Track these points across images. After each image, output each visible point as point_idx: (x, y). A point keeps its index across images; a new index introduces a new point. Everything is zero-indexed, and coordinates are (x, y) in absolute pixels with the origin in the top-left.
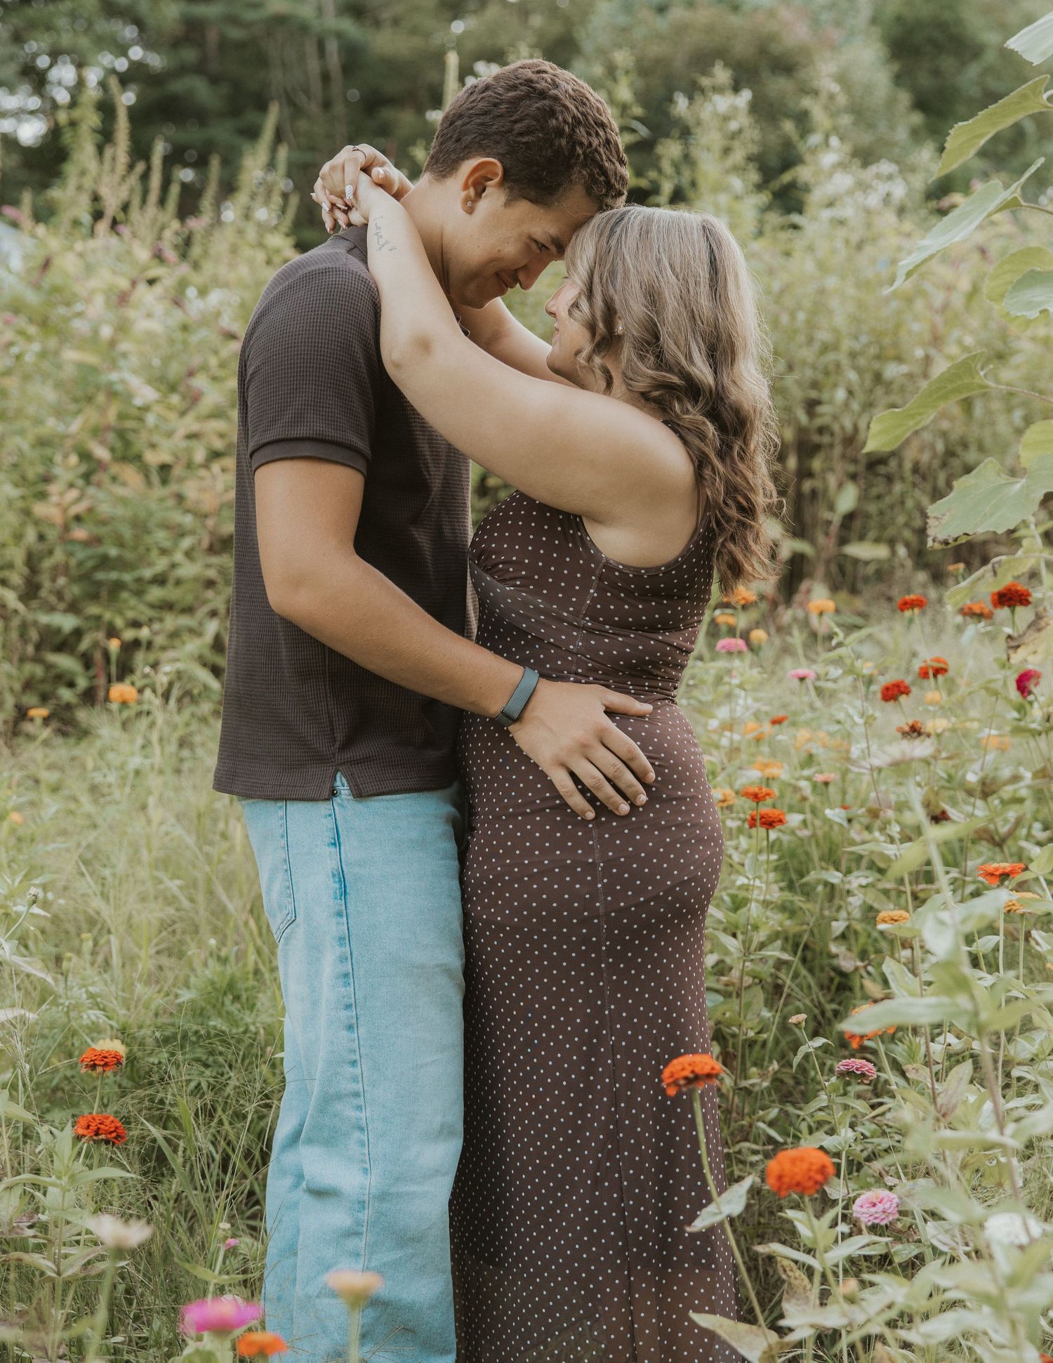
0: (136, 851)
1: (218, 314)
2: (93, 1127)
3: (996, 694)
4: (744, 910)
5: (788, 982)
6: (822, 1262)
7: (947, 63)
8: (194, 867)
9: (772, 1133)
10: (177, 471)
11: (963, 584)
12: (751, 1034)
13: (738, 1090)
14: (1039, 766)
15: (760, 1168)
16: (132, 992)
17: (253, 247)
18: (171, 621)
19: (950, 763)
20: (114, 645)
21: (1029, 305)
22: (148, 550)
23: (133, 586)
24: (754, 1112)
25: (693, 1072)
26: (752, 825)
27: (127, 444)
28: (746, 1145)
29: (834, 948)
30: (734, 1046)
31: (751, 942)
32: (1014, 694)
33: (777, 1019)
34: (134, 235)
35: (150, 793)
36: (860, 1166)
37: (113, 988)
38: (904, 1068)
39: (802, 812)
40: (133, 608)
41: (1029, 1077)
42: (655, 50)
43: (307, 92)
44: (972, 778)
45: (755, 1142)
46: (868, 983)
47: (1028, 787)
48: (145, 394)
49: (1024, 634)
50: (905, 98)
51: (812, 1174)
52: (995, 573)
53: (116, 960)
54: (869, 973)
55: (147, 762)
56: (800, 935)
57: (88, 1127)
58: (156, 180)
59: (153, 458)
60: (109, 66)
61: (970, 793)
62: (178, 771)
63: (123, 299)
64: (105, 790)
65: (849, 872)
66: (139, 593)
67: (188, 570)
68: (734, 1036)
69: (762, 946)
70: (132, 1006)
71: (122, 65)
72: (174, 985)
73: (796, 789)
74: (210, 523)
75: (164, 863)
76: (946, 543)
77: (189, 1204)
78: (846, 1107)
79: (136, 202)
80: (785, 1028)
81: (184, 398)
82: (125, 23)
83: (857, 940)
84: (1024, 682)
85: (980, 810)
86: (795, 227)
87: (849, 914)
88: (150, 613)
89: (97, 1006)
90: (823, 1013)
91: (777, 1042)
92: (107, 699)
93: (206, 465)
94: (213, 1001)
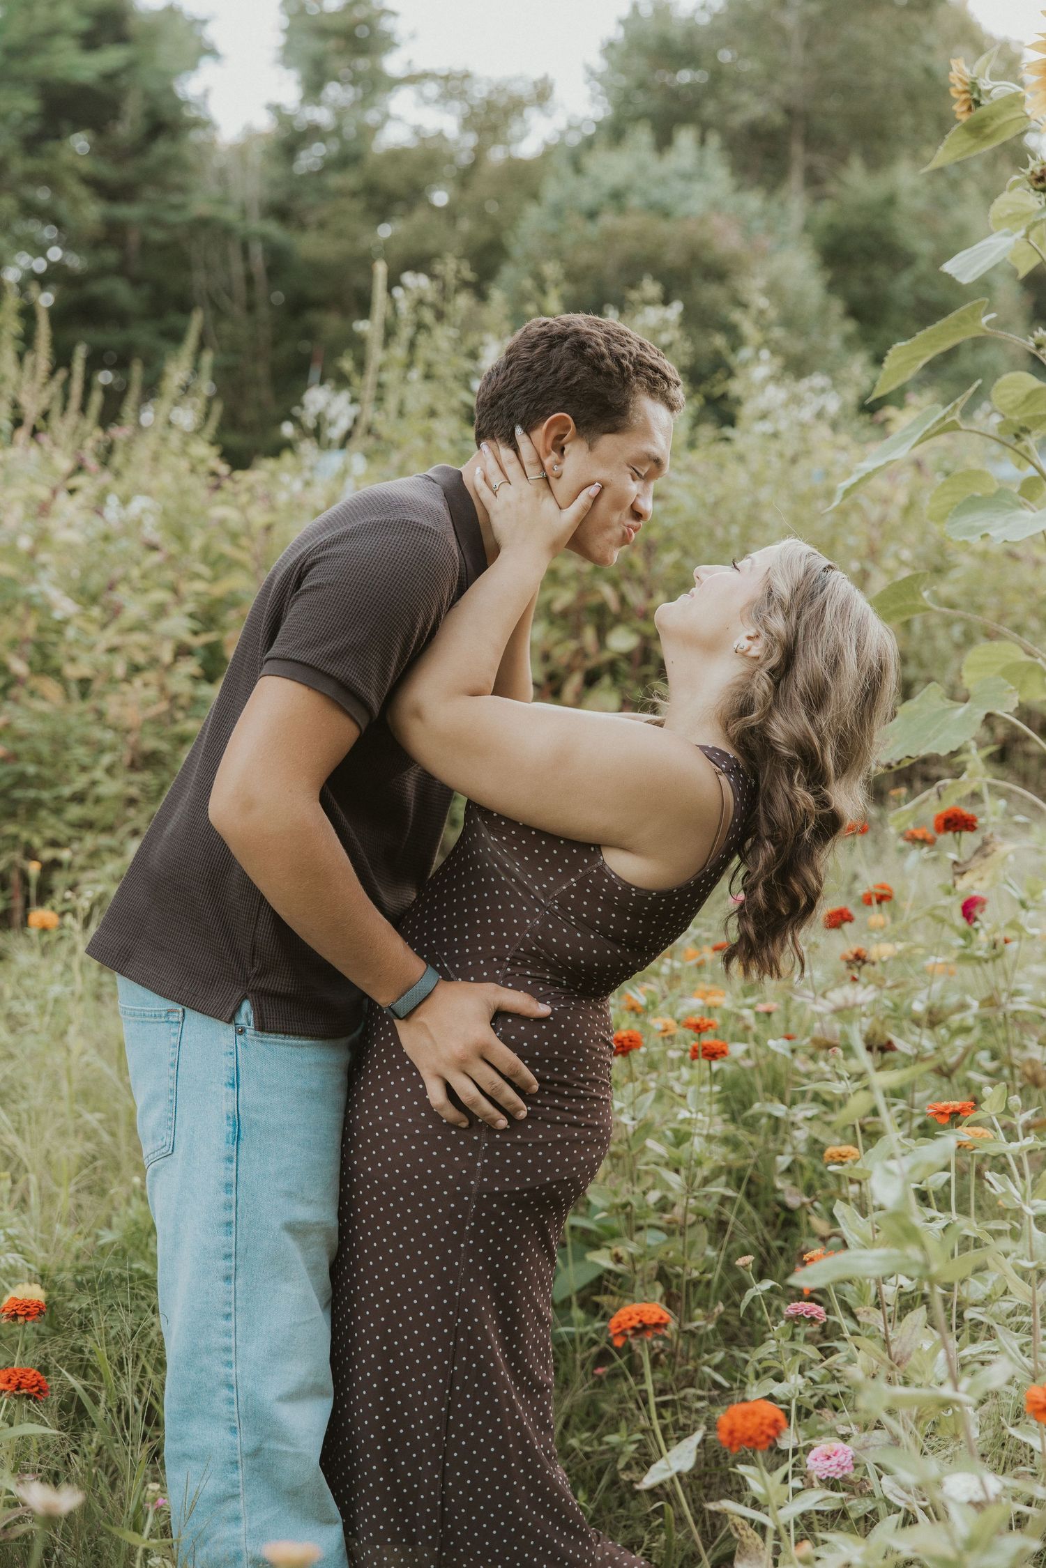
0: (56, 1085)
1: (139, 523)
2: (15, 1381)
3: (942, 921)
4: (686, 1145)
5: (732, 1218)
6: (775, 1520)
7: (880, 272)
8: (116, 1100)
9: (718, 1378)
10: (97, 686)
11: (906, 807)
12: (696, 1274)
13: (683, 1333)
14: (985, 995)
15: (706, 1415)
16: (51, 1234)
17: (175, 454)
18: (91, 840)
19: (896, 992)
20: (34, 868)
21: (970, 530)
22: (67, 767)
23: (52, 805)
24: (699, 1356)
25: (640, 1321)
26: (694, 1057)
27: (46, 657)
28: (691, 1391)
29: (779, 1185)
30: (678, 1287)
31: (695, 1176)
32: (960, 921)
33: (722, 1258)
34: (55, 444)
35: (70, 1022)
36: (808, 1414)
37: (32, 1230)
38: (855, 1311)
39: (745, 1041)
40: (52, 827)
41: (981, 1318)
42: (585, 257)
43: (230, 294)
44: (918, 1007)
45: (702, 1388)
46: (814, 1220)
47: (976, 1017)
48: (65, 606)
49: (970, 860)
50: (837, 306)
51: (765, 1428)
52: (940, 796)
53: (34, 1199)
54: (815, 1209)
55: (68, 990)
56: (743, 1169)
57: (9, 1381)
58: (77, 387)
59: (72, 672)
60: (27, 268)
61: (917, 1022)
62: (98, 997)
63: (44, 509)
64: (23, 1019)
65: (793, 1103)
66: (58, 811)
67: (110, 788)
68: (678, 1276)
69: (706, 1181)
70: (51, 1249)
71: (40, 266)
72: (94, 1226)
73: (739, 1018)
74: (132, 738)
75: (84, 1096)
76: (889, 767)
77: (110, 1458)
78: (795, 1353)
79: (56, 409)
80: (729, 1266)
81: (105, 609)
82: (45, 223)
83: (802, 1175)
84: (969, 909)
85: (926, 1041)
86: (727, 440)
87: (794, 1148)
88: (69, 832)
89: (15, 1249)
90: (768, 1250)
91: (722, 1281)
92: (25, 922)
93: (127, 680)
94: (137, 1242)
